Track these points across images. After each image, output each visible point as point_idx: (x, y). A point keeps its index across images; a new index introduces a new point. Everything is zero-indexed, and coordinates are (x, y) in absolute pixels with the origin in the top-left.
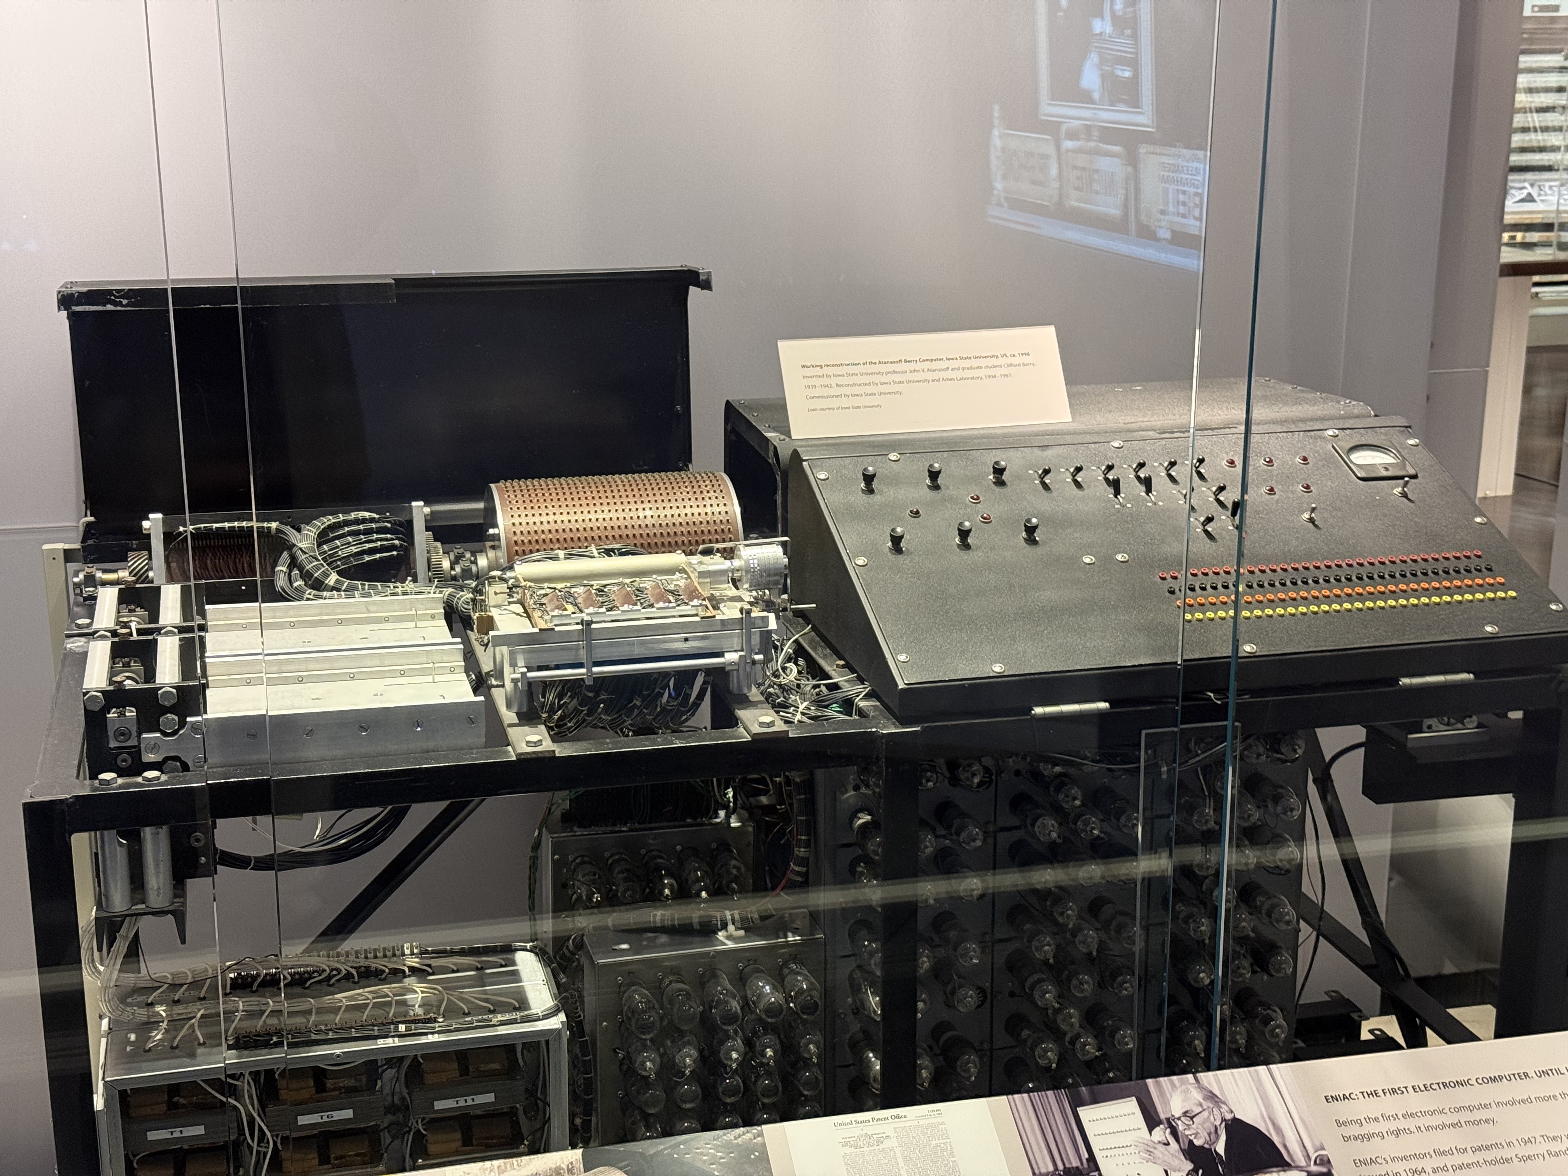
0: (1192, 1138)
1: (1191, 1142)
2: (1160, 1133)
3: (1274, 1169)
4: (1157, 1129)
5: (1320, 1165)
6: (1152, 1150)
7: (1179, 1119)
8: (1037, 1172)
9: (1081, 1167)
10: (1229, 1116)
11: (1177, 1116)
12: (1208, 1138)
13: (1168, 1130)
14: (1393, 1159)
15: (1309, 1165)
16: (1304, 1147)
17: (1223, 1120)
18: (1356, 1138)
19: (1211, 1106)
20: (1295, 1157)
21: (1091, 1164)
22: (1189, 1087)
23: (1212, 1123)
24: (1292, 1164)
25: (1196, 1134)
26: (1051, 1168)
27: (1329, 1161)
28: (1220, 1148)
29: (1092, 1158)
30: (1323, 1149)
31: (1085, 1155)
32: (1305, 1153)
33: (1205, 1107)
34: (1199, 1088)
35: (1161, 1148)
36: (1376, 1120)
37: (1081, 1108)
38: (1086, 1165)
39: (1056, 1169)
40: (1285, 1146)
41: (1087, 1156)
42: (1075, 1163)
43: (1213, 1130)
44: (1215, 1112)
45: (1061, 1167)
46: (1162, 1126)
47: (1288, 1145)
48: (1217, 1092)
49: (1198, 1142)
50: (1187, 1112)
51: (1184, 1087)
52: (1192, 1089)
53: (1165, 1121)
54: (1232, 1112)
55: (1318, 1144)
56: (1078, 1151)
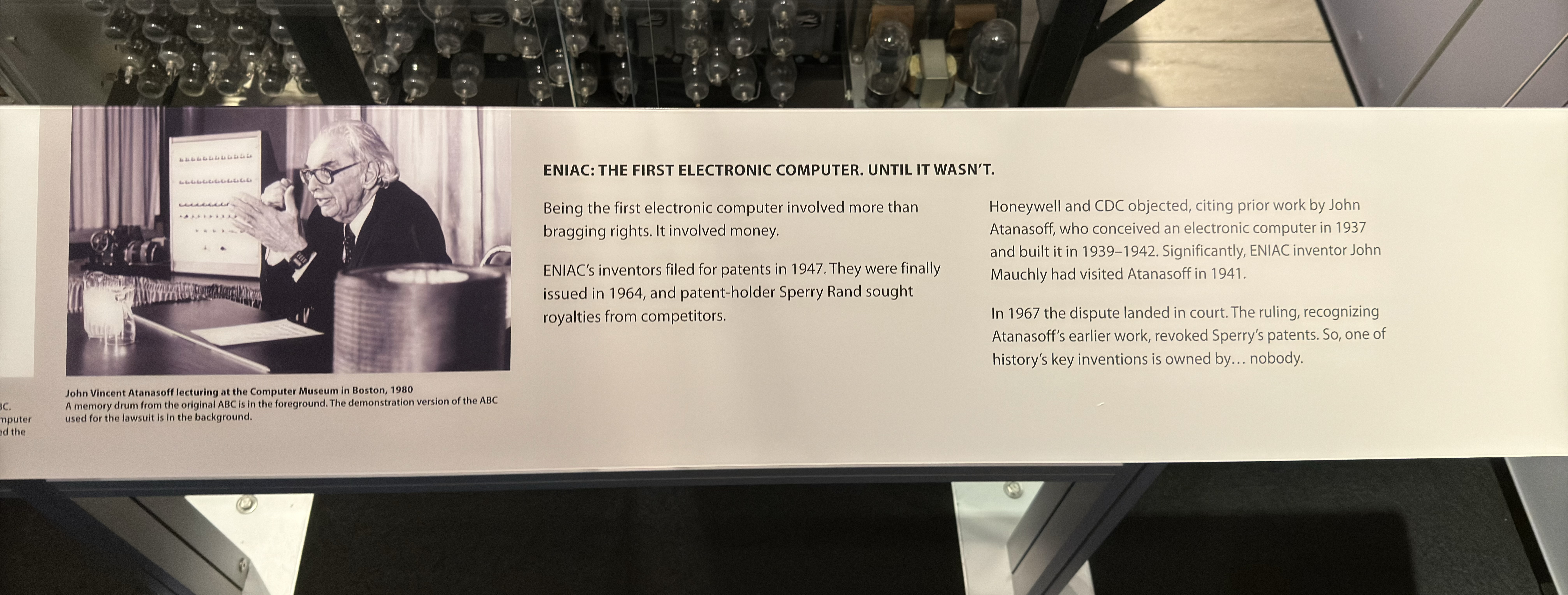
0: (320, 203)
1: (317, 209)
2: (278, 191)
3: (423, 265)
4: (277, 184)
5: (494, 265)
6: (255, 215)
7: (313, 173)
8: (77, 226)
9: (143, 228)
10: (389, 178)
11: (312, 168)
12: (344, 207)
13: (291, 188)
14: (602, 272)
15: (476, 265)
16: (482, 237)
17: (380, 182)
18: (564, 232)
19: (369, 158)
20: (462, 251)
21: (160, 225)
22: (348, 125)
23: (360, 185)
24: (453, 261)
25: (329, 199)
26: (99, 224)
27: (509, 263)
28: (356, 225)
29: (164, 218)
30: (508, 243)
31: (156, 209)
32: (478, 247)
33: (359, 159)
34: (362, 128)
35: (271, 213)
36: (605, 209)
37: (176, 139)
38: (151, 225)
39: (107, 225)
40: (454, 233)
41: (158, 212)
42: (137, 219)
43: (357, 195)
44: (371, 169)
45: (114, 223)
46: (283, 181)
47: (460, 231)
48: (386, 139)
49: (326, 212)
50: (328, 164)
51: (339, 125)
52: (351, 130)
53: (291, 174)
54: (396, 171)
55: (503, 235)
56: (147, 204)
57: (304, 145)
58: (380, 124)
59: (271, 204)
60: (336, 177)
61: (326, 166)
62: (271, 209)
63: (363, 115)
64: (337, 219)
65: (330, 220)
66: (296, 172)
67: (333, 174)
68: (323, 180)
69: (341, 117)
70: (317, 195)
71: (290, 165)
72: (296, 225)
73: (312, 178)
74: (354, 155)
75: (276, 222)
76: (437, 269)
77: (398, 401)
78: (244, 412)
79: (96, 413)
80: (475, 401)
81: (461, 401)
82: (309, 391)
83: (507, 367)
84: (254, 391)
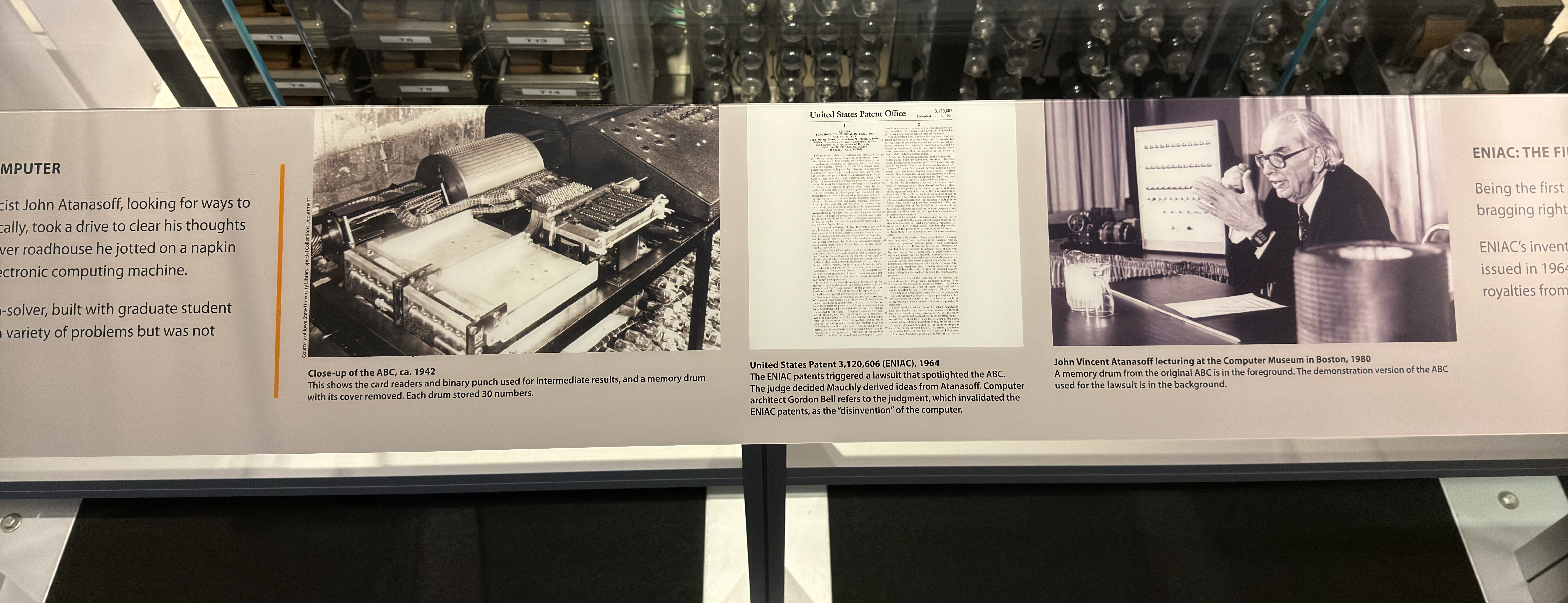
0: (1275, 186)
1: (1273, 191)
2: (1236, 175)
3: (1371, 242)
4: (1235, 168)
5: (1433, 243)
6: (1217, 197)
7: (1267, 158)
8: (1055, 209)
9: (1115, 210)
10: (1335, 162)
11: (1265, 154)
12: (1297, 189)
13: (1249, 171)
14: (1533, 248)
15: (1418, 242)
16: (1422, 216)
17: (1327, 166)
18: (1495, 211)
19: (1316, 144)
20: (1405, 230)
21: (1130, 207)
22: (1295, 114)
23: (1309, 169)
24: (1398, 238)
25: (1283, 182)
26: (1075, 207)
27: (1447, 240)
28: (1309, 205)
29: (1133, 201)
30: (1446, 221)
31: (1126, 193)
32: (1419, 225)
33: (1308, 145)
34: (1308, 116)
35: (1231, 195)
36: (1532, 189)
37: (1139, 129)
38: (1122, 208)
39: (1082, 208)
40: (1396, 212)
41: (1127, 195)
42: (1108, 202)
43: (1308, 178)
44: (1319, 154)
45: (1088, 206)
46: (1241, 165)
47: (1402, 211)
48: (1330, 126)
49: (1281, 193)
50: (1280, 149)
51: (1288, 113)
52: (1298, 118)
53: (1247, 159)
54: (1341, 156)
55: (1441, 214)
56: (1117, 187)
57: (1257, 133)
58: (1324, 112)
59: (1231, 187)
60: (1287, 161)
61: (1278, 151)
62: (1231, 191)
63: (1309, 104)
64: (1292, 200)
65: (1285, 200)
66: (1252, 157)
67: (1285, 158)
68: (1276, 164)
69: (1288, 107)
70: (1272, 178)
71: (1246, 151)
72: (1255, 206)
73: (1266, 163)
74: (1302, 141)
75: (1236, 203)
76: (1384, 246)
77: (1358, 369)
78: (1219, 380)
79: (1084, 380)
80: (1427, 370)
81: (1415, 370)
82: (1277, 359)
83: (1454, 339)
84: (1227, 361)
